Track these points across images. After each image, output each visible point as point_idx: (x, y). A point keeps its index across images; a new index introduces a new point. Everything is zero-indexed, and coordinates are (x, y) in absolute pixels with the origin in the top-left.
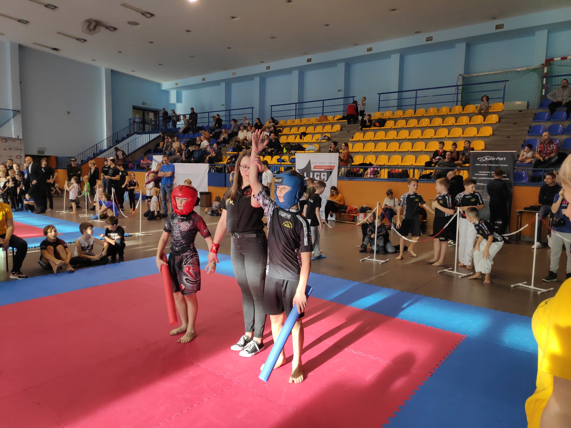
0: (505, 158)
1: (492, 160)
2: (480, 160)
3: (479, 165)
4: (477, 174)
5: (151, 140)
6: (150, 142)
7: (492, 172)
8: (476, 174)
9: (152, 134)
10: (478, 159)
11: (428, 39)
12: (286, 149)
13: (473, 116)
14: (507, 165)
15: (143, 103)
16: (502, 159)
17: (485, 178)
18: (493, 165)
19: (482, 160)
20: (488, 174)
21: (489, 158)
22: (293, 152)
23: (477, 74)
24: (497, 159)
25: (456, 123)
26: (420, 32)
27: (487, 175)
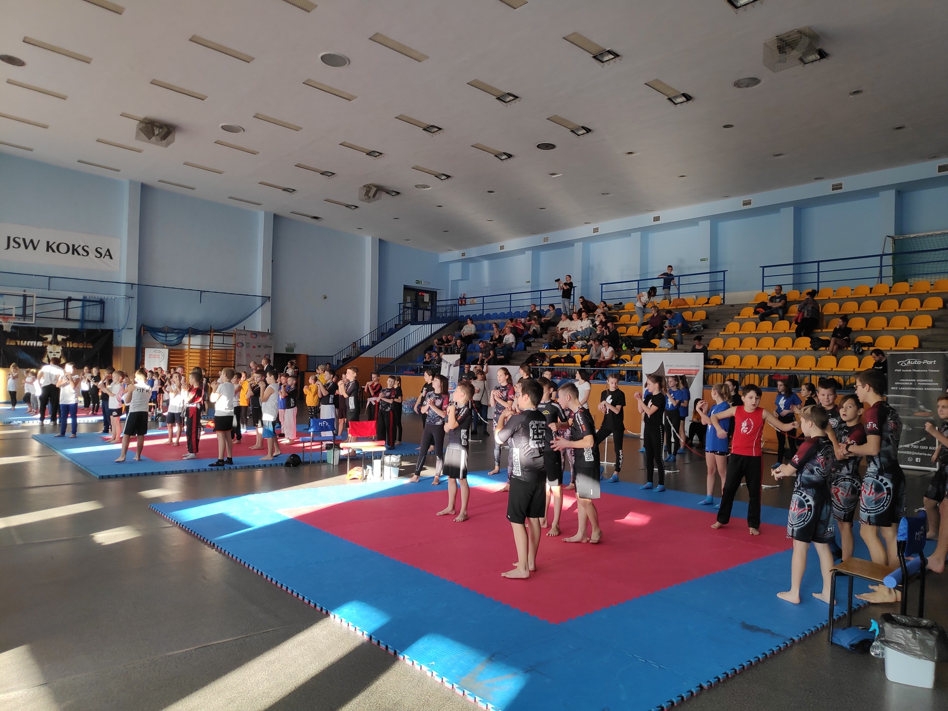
0: (935, 361)
1: (918, 363)
2: (902, 365)
3: (900, 370)
4: (898, 383)
5: (433, 332)
6: (432, 335)
7: (918, 380)
8: (896, 383)
9: (434, 324)
10: (898, 363)
11: (835, 187)
12: (626, 346)
13: (905, 299)
14: (939, 371)
15: (417, 282)
16: (931, 362)
17: (909, 388)
18: (919, 371)
19: (904, 364)
20: (913, 382)
21: (913, 361)
22: (637, 349)
23: (915, 235)
24: (924, 362)
25: (879, 309)
26: (822, 178)
27: (911, 384)
